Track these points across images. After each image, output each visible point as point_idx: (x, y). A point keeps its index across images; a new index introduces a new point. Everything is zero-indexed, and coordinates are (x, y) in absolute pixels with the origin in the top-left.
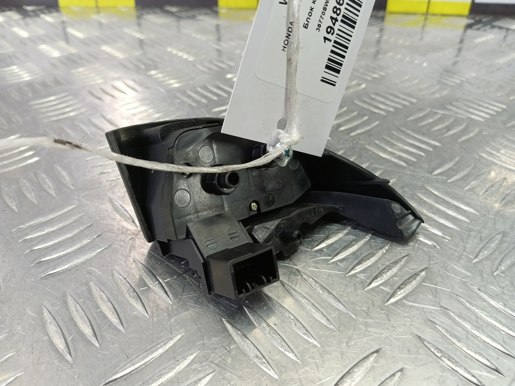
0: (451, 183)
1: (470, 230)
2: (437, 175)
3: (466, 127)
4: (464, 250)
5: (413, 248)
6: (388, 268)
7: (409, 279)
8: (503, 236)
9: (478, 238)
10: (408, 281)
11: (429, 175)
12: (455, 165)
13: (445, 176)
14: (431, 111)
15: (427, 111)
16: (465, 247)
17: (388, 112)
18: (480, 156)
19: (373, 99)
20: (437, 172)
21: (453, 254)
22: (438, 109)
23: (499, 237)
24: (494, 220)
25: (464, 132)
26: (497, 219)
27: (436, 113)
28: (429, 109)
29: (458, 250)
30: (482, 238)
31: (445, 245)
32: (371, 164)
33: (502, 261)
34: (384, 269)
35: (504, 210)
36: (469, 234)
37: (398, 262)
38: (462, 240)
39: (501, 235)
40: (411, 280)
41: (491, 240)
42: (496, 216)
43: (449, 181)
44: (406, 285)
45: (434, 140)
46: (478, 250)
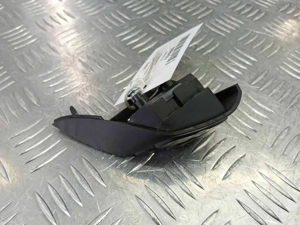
0: (261, 91)
1: (271, 126)
2: (253, 85)
3: (273, 45)
4: (266, 141)
5: (238, 141)
6: (223, 156)
7: (235, 163)
8: (288, 130)
9: (274, 132)
10: (234, 164)
11: (249, 86)
12: (264, 77)
13: (258, 86)
14: (252, 32)
15: (250, 32)
16: (266, 139)
17: (226, 33)
18: (280, 69)
19: (217, 23)
20: (254, 83)
21: (260, 144)
22: (257, 30)
23: (286, 131)
24: (285, 118)
25: (271, 49)
26: (286, 117)
27: (256, 34)
28: (251, 30)
29: (263, 141)
30: (277, 132)
31: (256, 138)
32: (215, 78)
33: (286, 148)
34: (222, 157)
35: (290, 110)
36: (269, 129)
37: (229, 152)
38: (266, 134)
39: (287, 130)
40: (236, 164)
41: (281, 133)
42: (285, 115)
43: (260, 90)
44: (233, 168)
45: (253, 57)
46: (274, 140)
